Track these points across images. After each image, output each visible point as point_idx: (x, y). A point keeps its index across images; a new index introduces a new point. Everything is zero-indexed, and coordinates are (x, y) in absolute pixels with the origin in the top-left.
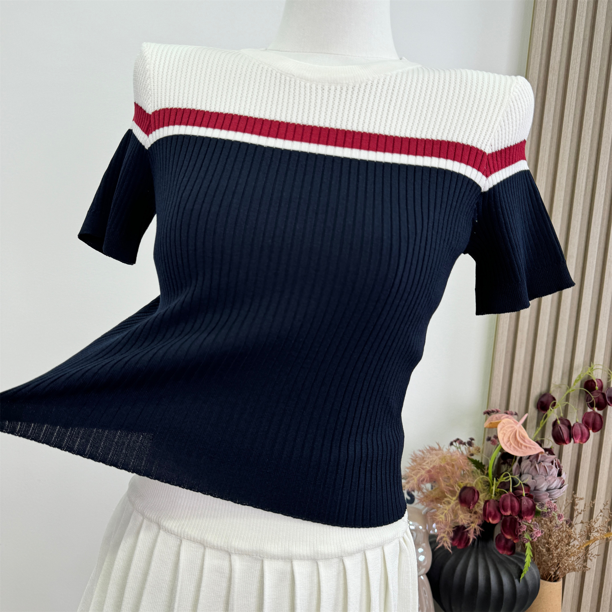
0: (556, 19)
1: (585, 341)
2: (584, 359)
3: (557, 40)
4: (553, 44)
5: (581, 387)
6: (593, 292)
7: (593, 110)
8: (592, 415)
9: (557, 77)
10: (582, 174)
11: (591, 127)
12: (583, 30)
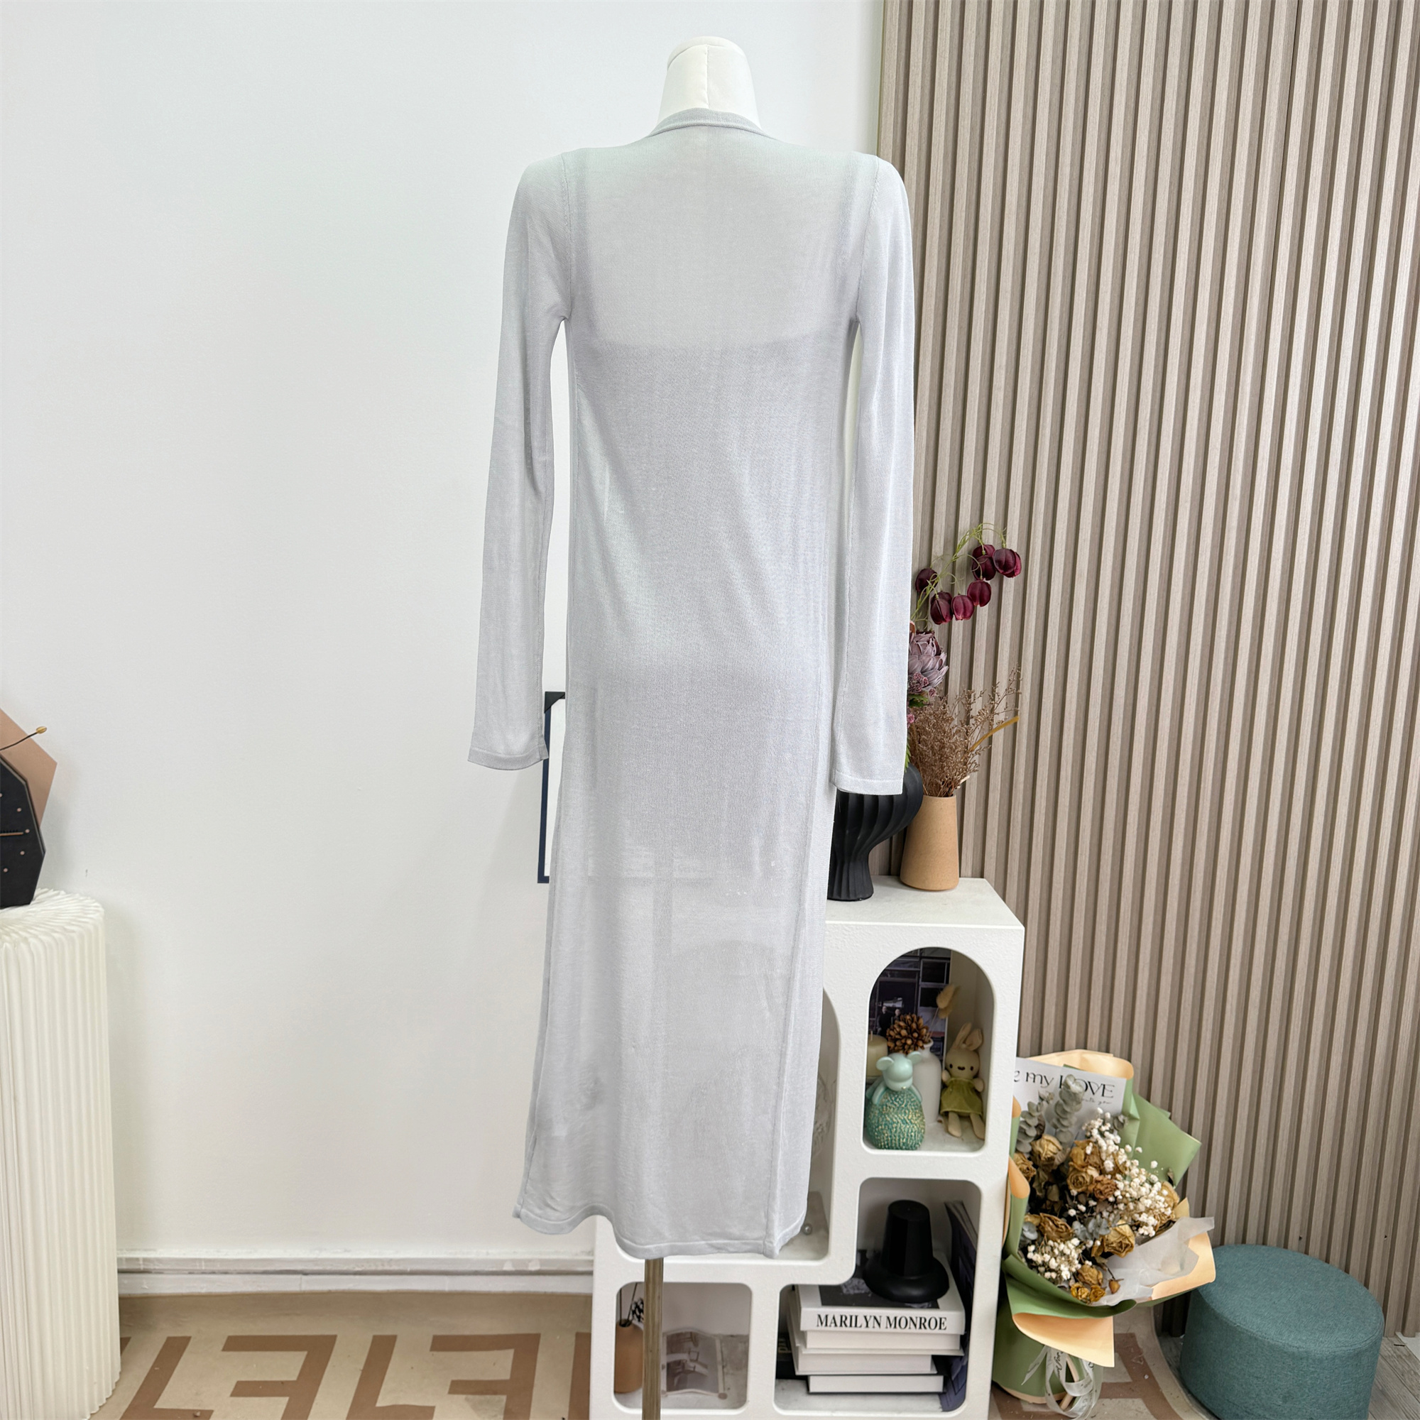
0: (911, 62)
1: (971, 496)
2: (971, 520)
3: (915, 92)
4: (909, 97)
5: (969, 554)
6: (978, 431)
7: (965, 185)
8: (980, 584)
9: (917, 142)
10: (956, 273)
11: (964, 209)
12: (946, 76)
